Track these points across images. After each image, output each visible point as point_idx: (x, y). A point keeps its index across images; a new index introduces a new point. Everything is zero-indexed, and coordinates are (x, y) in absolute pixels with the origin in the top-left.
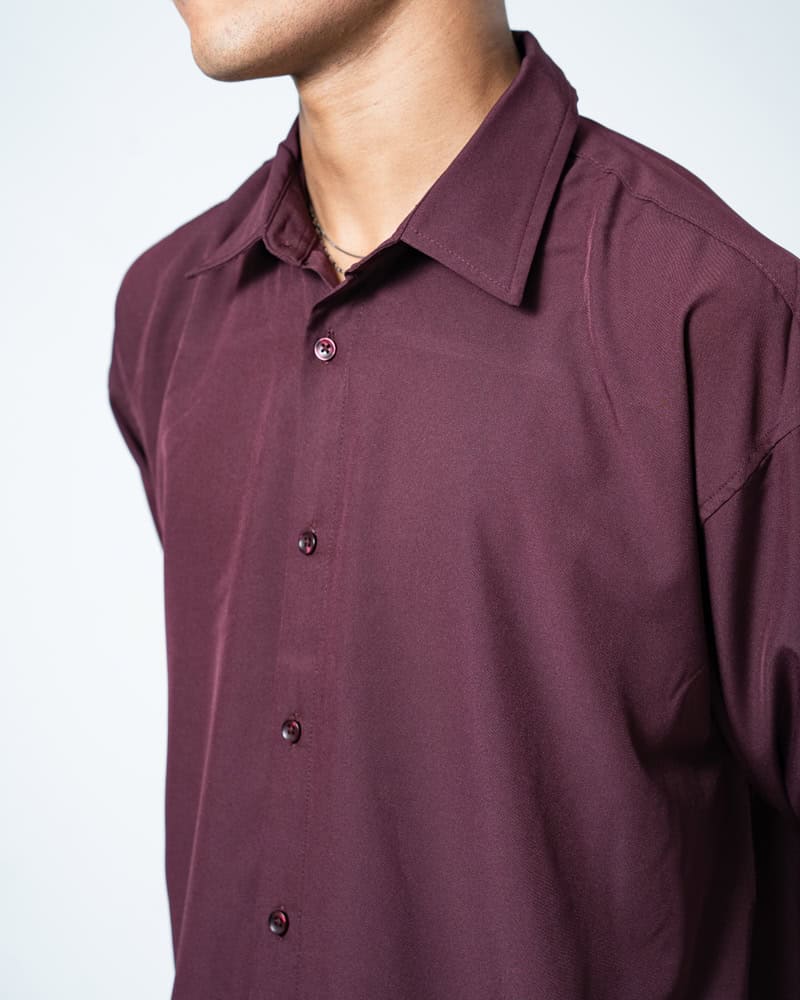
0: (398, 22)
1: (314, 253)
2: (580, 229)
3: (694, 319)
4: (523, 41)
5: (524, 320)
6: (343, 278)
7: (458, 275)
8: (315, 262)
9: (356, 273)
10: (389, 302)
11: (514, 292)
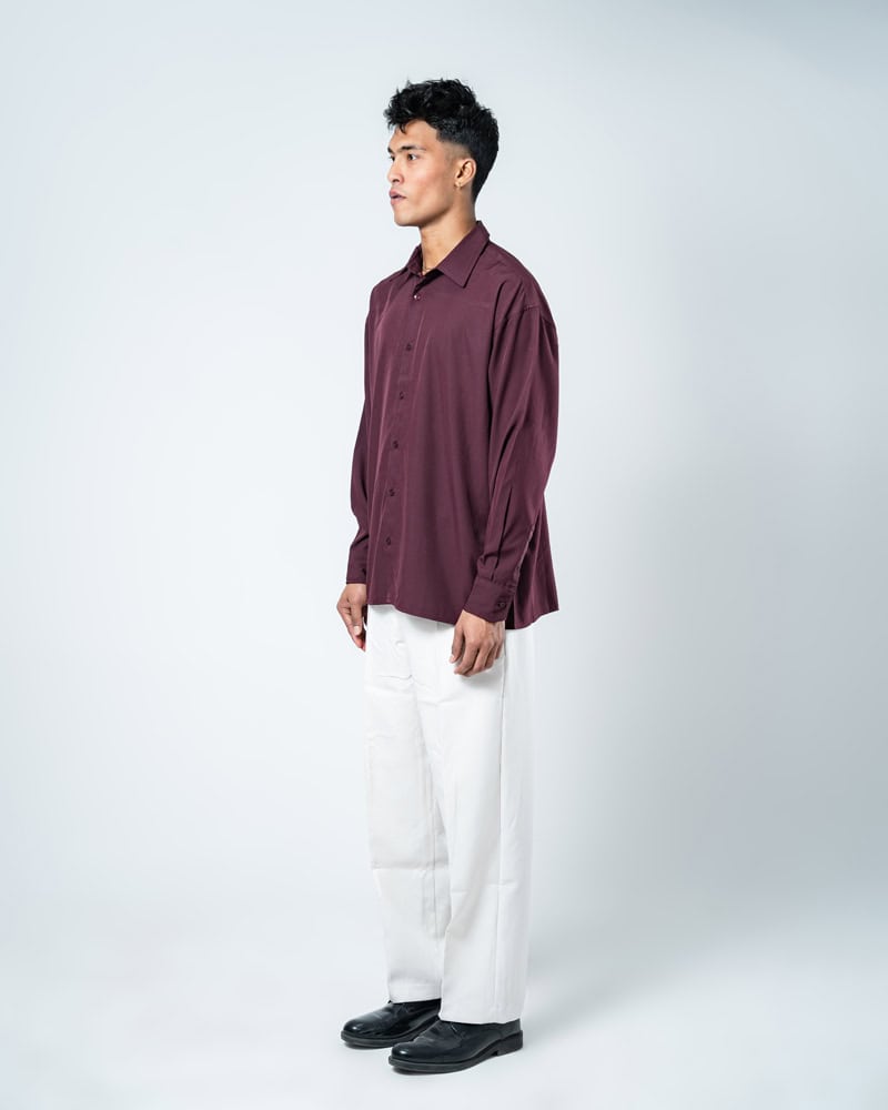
0: (447, 216)
5: (464, 289)
7: (450, 279)
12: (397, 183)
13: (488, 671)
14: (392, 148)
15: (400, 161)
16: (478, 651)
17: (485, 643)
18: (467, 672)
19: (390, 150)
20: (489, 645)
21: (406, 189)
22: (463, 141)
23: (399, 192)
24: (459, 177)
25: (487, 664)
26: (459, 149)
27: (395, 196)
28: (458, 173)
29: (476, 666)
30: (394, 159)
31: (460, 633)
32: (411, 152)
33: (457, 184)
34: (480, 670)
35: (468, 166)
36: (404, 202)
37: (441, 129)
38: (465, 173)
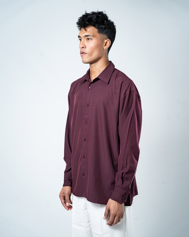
0: (100, 60)
1: (90, 79)
2: (113, 78)
3: (122, 84)
4: (110, 62)
5: (108, 85)
6: (92, 81)
7: (103, 81)
8: (90, 80)
9: (94, 80)
10: (97, 83)
11: (108, 82)
12: (83, 48)
13: (119, 223)
14: (80, 36)
15: (84, 40)
16: (115, 216)
17: (118, 213)
18: (111, 224)
19: (79, 37)
20: (119, 214)
21: (87, 50)
22: (106, 33)
23: (84, 52)
24: (105, 46)
25: (119, 221)
26: (105, 36)
27: (82, 53)
28: (104, 44)
29: (115, 222)
30: (81, 40)
31: (108, 209)
32: (89, 37)
33: (104, 48)
34: (116, 223)
35: (108, 42)
36: (86, 55)
37: (99, 29)
38: (107, 45)
